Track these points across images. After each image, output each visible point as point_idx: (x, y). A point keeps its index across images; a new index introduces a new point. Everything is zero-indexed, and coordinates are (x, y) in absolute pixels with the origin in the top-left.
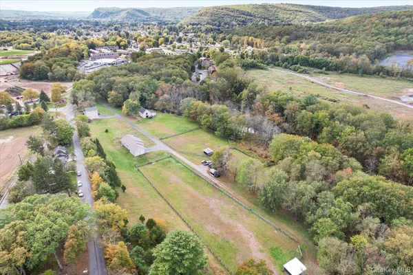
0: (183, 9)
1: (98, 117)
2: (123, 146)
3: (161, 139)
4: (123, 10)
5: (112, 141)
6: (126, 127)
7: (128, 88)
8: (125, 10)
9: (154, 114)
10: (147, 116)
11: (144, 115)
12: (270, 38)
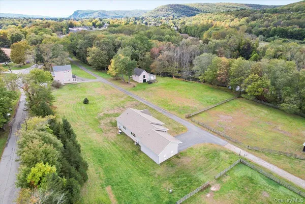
0: (140, 11)
1: (72, 81)
2: (122, 133)
3: (188, 117)
4: (95, 12)
5: (98, 121)
6: (117, 96)
7: (113, 44)
8: (97, 11)
9: (153, 77)
10: (144, 81)
11: (140, 79)
12: (229, 20)
